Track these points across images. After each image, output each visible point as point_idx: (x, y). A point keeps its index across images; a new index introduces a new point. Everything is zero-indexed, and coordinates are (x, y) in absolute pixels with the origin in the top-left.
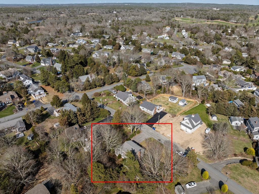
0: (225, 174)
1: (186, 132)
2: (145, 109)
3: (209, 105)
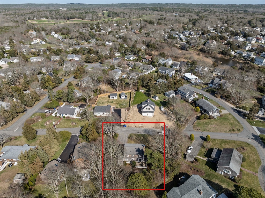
0: (198, 131)
1: (149, 117)
2: (101, 114)
3: (142, 91)
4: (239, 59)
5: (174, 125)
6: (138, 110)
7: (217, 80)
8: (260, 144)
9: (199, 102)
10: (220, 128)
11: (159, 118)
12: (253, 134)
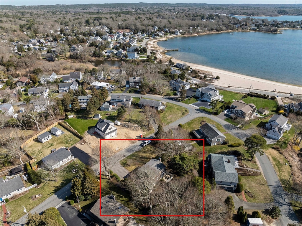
2: (61, 162)
3: (72, 116)
4: (113, 58)
5: (144, 132)
6: (94, 137)
7: (131, 79)
8: (206, 113)
9: (142, 103)
10: (176, 116)
11: (125, 133)
12: (196, 109)
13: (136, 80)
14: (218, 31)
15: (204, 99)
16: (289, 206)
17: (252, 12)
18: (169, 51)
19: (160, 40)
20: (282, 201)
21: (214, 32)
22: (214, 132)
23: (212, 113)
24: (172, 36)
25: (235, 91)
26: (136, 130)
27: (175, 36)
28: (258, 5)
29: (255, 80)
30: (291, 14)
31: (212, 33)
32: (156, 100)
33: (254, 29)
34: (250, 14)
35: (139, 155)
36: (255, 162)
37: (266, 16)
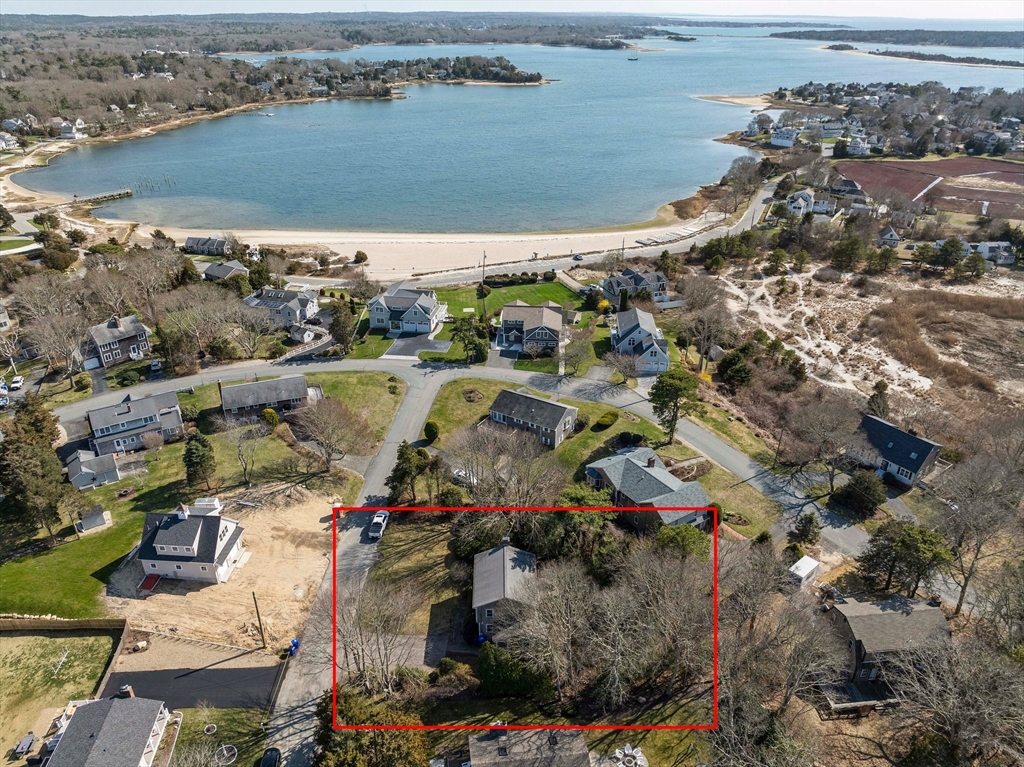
5: (329, 495)
6: (163, 596)
7: (101, 333)
8: (453, 367)
9: (234, 402)
10: (378, 405)
11: (268, 528)
12: (414, 366)
13: (121, 329)
14: (216, 110)
15: (407, 327)
16: (811, 504)
17: (270, 40)
18: (96, 202)
19: (15, 169)
20: (794, 501)
21: (202, 114)
22: (544, 406)
23: (465, 360)
24: (54, 147)
25: (446, 284)
26: (299, 501)
27: (65, 143)
28: (265, 16)
29: (463, 241)
30: (379, 40)
31: (201, 120)
32: (261, 379)
33: (322, 91)
34: (267, 47)
35: (396, 573)
36: (679, 443)
37: (317, 49)
